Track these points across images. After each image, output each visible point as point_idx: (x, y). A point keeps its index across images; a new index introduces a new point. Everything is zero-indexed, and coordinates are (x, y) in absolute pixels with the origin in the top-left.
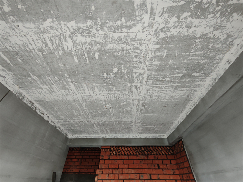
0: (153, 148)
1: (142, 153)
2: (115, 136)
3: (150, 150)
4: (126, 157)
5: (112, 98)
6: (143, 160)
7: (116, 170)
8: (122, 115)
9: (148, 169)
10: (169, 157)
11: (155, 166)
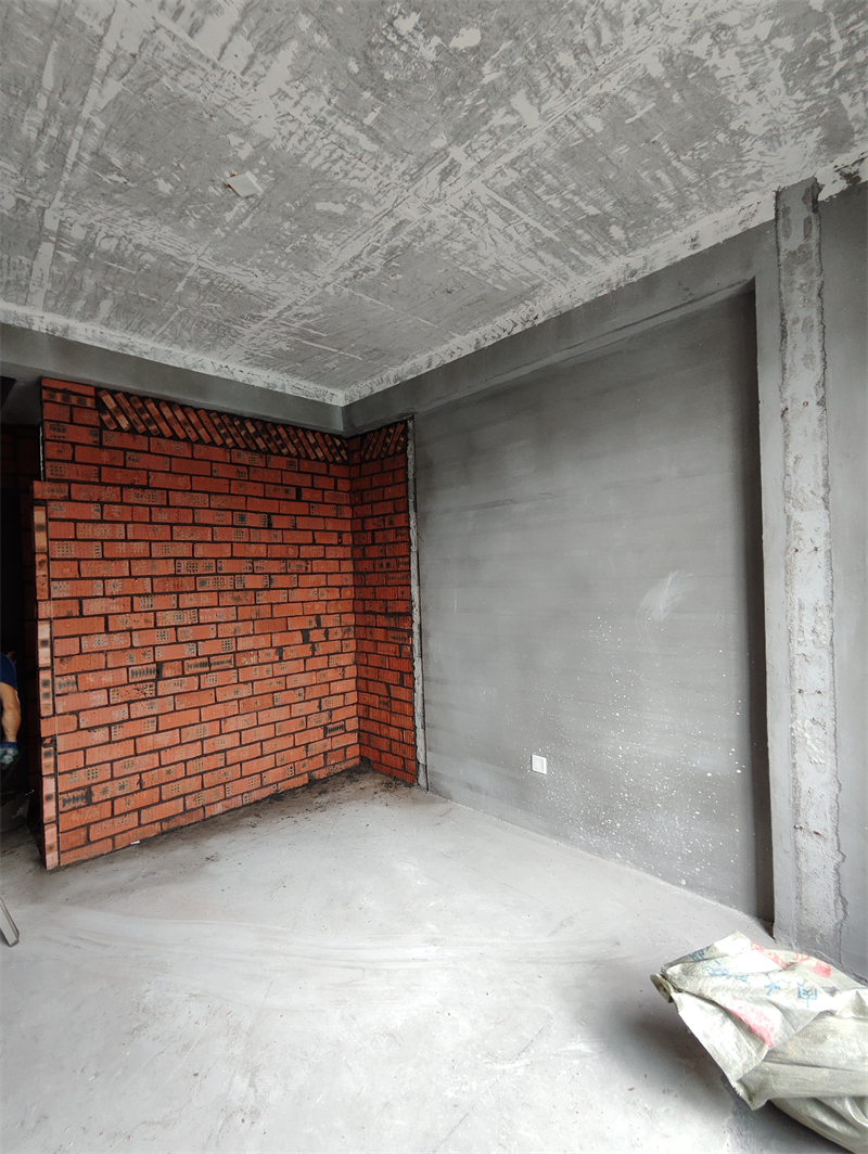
0: (287, 432)
1: (246, 444)
2: (125, 341)
3: (279, 436)
4: (182, 449)
5: (311, 154)
6: (248, 466)
7: (139, 491)
8: (269, 255)
9: (265, 498)
10: (334, 470)
11: (287, 491)
